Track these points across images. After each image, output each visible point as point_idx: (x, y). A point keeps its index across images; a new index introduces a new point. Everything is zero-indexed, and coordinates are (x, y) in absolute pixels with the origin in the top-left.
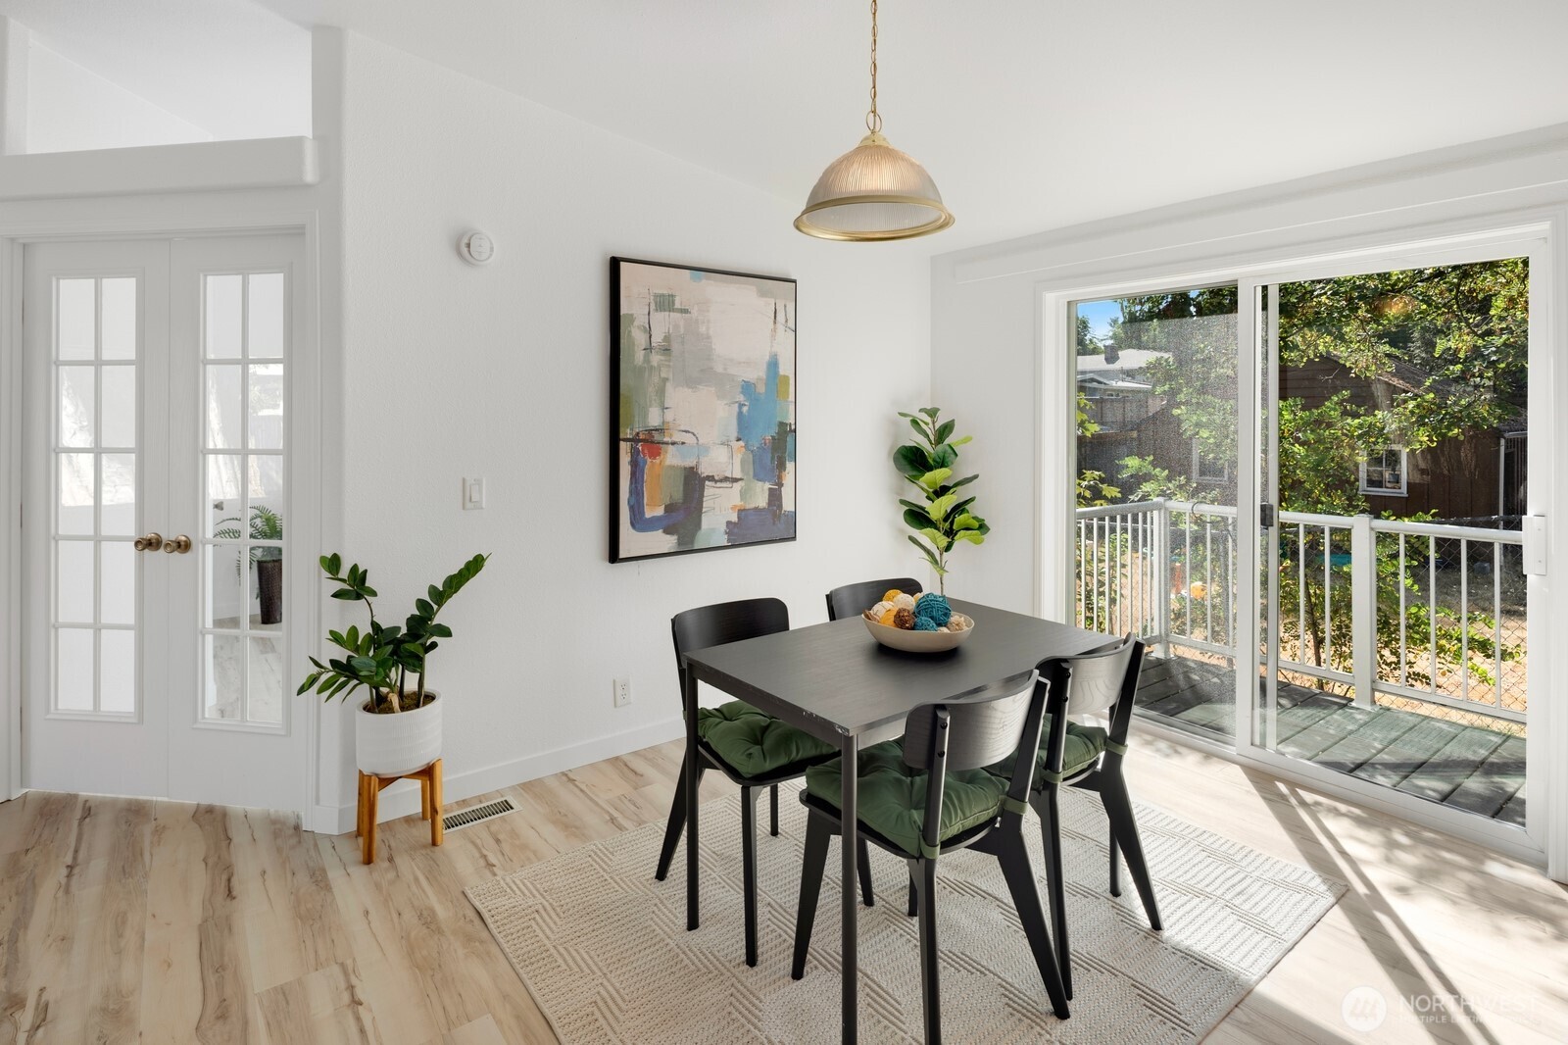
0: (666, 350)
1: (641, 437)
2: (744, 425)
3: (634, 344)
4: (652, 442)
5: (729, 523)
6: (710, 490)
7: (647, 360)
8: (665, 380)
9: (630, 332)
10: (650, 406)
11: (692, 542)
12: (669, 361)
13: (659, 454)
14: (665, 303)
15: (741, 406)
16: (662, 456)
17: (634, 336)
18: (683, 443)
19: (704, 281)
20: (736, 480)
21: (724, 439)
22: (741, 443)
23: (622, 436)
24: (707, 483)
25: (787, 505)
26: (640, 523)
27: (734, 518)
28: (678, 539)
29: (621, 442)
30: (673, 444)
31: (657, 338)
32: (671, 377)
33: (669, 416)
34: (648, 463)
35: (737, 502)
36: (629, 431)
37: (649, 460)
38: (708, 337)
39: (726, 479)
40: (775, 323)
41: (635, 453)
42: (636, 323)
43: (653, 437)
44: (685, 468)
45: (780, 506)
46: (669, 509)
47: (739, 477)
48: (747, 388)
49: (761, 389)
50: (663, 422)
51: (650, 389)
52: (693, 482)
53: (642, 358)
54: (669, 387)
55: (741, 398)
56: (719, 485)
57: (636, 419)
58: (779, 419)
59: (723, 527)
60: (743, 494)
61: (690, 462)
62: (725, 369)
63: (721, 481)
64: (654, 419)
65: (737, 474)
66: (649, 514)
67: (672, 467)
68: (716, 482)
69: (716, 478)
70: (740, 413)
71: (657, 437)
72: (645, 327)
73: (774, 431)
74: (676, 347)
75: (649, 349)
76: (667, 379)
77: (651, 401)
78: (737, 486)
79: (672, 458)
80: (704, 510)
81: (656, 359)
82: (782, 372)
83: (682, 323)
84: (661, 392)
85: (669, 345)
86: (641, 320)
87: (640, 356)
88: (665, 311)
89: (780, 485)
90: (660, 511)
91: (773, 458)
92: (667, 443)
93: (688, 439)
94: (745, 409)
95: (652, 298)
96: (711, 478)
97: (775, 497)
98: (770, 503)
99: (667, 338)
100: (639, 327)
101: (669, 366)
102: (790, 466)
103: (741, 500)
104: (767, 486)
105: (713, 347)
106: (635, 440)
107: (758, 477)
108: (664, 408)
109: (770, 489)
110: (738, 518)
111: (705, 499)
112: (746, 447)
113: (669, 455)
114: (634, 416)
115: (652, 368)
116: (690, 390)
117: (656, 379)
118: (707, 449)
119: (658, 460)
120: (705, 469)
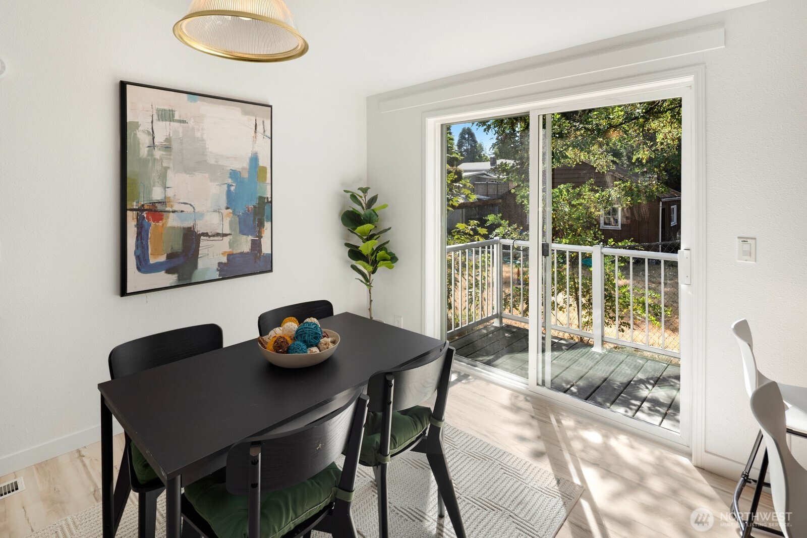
0: (167, 148)
1: (146, 207)
2: (232, 197)
3: (139, 143)
4: (156, 211)
5: (220, 264)
6: (205, 242)
7: (151, 154)
8: (166, 169)
9: (135, 134)
10: (154, 186)
11: (190, 278)
12: (170, 155)
13: (161, 219)
14: (166, 115)
15: (229, 186)
16: (164, 221)
17: (140, 138)
18: (182, 211)
19: (199, 102)
20: (226, 235)
21: (217, 208)
22: (230, 211)
23: (128, 207)
24: (202, 237)
25: (266, 249)
26: (144, 266)
27: (224, 260)
28: (179, 277)
29: (128, 212)
30: (174, 212)
31: (160, 139)
32: (171, 165)
33: (170, 193)
35: (227, 249)
36: (135, 204)
37: (153, 224)
38: (203, 140)
39: (218, 235)
40: (255, 132)
41: (140, 219)
42: (141, 128)
43: (156, 207)
44: (184, 228)
45: (261, 251)
46: (170, 256)
47: (228, 232)
48: (234, 174)
49: (245, 175)
50: (165, 197)
51: (154, 174)
52: (191, 237)
53: (146, 153)
54: (170, 173)
55: (229, 181)
56: (212, 238)
57: (142, 195)
58: (259, 195)
59: (215, 267)
60: (231, 244)
61: (187, 224)
62: (216, 162)
63: (214, 236)
64: (157, 196)
65: (227, 231)
66: (152, 261)
67: (173, 228)
68: (209, 236)
69: (210, 234)
70: (229, 191)
71: (160, 207)
72: (148, 131)
73: (255, 202)
74: (175, 146)
75: (152, 146)
76: (169, 168)
77: (154, 183)
78: (227, 239)
79: (172, 221)
80: (199, 256)
81: (158, 154)
82: (261, 163)
83: (181, 130)
84: (163, 177)
85: (170, 144)
86: (145, 126)
87: (144, 151)
88: (166, 120)
89: (260, 237)
90: (162, 259)
91: (254, 220)
92: (169, 212)
93: (186, 208)
94: (232, 188)
95: (155, 111)
96: (206, 234)
97: (256, 245)
98: (252, 249)
99: (168, 140)
100: (143, 131)
101: (169, 159)
102: (267, 224)
103: (230, 248)
104: (251, 238)
105: (207, 147)
106: (141, 209)
107: (243, 233)
108: (165, 188)
109: (252, 240)
110: (227, 260)
111: (200, 249)
112: (234, 213)
113: (169, 220)
114: (139, 193)
115: (155, 160)
116: (188, 175)
117: (158, 167)
118: (202, 215)
119: (160, 224)
120: (200, 230)
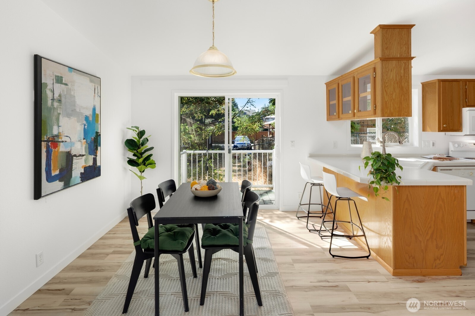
0: (60, 101)
1: (50, 139)
2: (86, 132)
3: (47, 97)
4: (55, 142)
5: (81, 173)
6: (75, 160)
7: (52, 105)
8: (59, 114)
9: (46, 91)
10: (54, 126)
11: (69, 183)
12: (61, 105)
13: (57, 147)
14: (59, 80)
15: (85, 125)
16: (58, 148)
17: (48, 94)
18: (66, 141)
19: (73, 73)
20: (83, 155)
21: (80, 139)
22: (85, 140)
23: (42, 139)
24: (74, 158)
25: (98, 164)
26: (50, 179)
28: (64, 183)
29: (42, 142)
30: (62, 142)
31: (56, 95)
32: (61, 113)
33: (61, 131)
34: (53, 151)
36: (45, 137)
37: (53, 150)
38: (74, 97)
39: (80, 155)
40: (95, 93)
41: (48, 147)
42: (48, 87)
43: (55, 139)
44: (67, 152)
45: (96, 164)
46: (61, 170)
47: (84, 154)
48: (87, 118)
49: (91, 119)
50: (59, 132)
51: (54, 118)
52: (69, 157)
53: (50, 103)
54: (61, 116)
55: (85, 122)
56: (78, 158)
57: (48, 131)
58: (96, 131)
59: (79, 175)
60: (86, 161)
61: (68, 150)
62: (80, 110)
63: (78, 156)
64: (55, 132)
65: (84, 153)
66: (53, 174)
67: (62, 152)
68: (77, 157)
69: (77, 155)
70: (84, 128)
71: (56, 139)
72: (51, 90)
73: (94, 135)
74: (63, 100)
75: (53, 100)
76: (60, 114)
77: (54, 123)
78: (84, 158)
79: (62, 148)
80: (73, 169)
81: (56, 104)
82: (97, 112)
83: (65, 90)
84: (58, 119)
85: (61, 99)
86: (50, 86)
87: (50, 102)
88: (59, 83)
89: (96, 156)
90: (57, 172)
91: (94, 146)
92: (60, 142)
93: (67, 139)
95: (54, 77)
96: (75, 156)
97: (95, 160)
98: (93, 164)
99: (60, 96)
100: (49, 89)
101: (60, 108)
102: (99, 148)
103: (85, 163)
104: (93, 156)
105: (76, 101)
106: (48, 141)
107: (90, 154)
108: (59, 126)
109: (93, 158)
110: (84, 170)
111: (73, 164)
112: (86, 142)
113: (61, 147)
114: (47, 130)
115: (54, 108)
116: (68, 118)
117: (56, 113)
118: (74, 143)
119: (56, 150)
120: (73, 153)
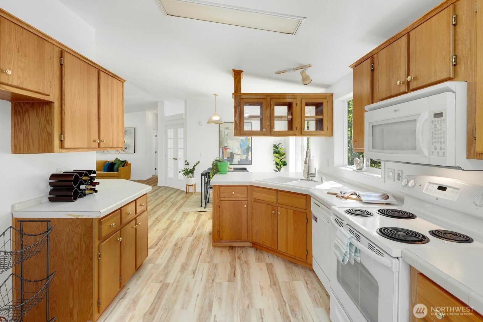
0: (227, 135)
2: (241, 146)
6: (235, 155)
7: (224, 137)
8: (227, 139)
10: (225, 143)
11: (232, 163)
12: (228, 137)
14: (227, 128)
15: (240, 143)
17: (223, 133)
20: (240, 154)
21: (238, 148)
23: (221, 147)
25: (250, 159)
27: (239, 160)
30: (229, 149)
31: (226, 133)
33: (228, 145)
34: (224, 151)
35: (240, 158)
41: (222, 150)
45: (248, 159)
46: (228, 158)
48: (242, 140)
49: (244, 140)
51: (225, 141)
52: (232, 154)
54: (228, 140)
55: (241, 142)
56: (237, 155)
57: (223, 145)
58: (249, 145)
59: (237, 161)
61: (231, 151)
64: (226, 145)
70: (240, 144)
71: (226, 148)
73: (247, 147)
74: (229, 135)
75: (225, 135)
79: (228, 151)
80: (234, 159)
81: (226, 136)
82: (248, 137)
83: (230, 131)
84: (227, 141)
86: (224, 131)
88: (227, 130)
90: (227, 158)
91: (247, 151)
93: (231, 148)
94: (241, 144)
95: (225, 128)
96: (235, 154)
97: (247, 157)
99: (228, 133)
102: (250, 153)
104: (246, 155)
106: (223, 148)
107: (244, 154)
108: (227, 143)
111: (234, 157)
112: (241, 149)
116: (232, 141)
117: (226, 139)
118: (234, 149)
119: (226, 151)
120: (234, 153)
